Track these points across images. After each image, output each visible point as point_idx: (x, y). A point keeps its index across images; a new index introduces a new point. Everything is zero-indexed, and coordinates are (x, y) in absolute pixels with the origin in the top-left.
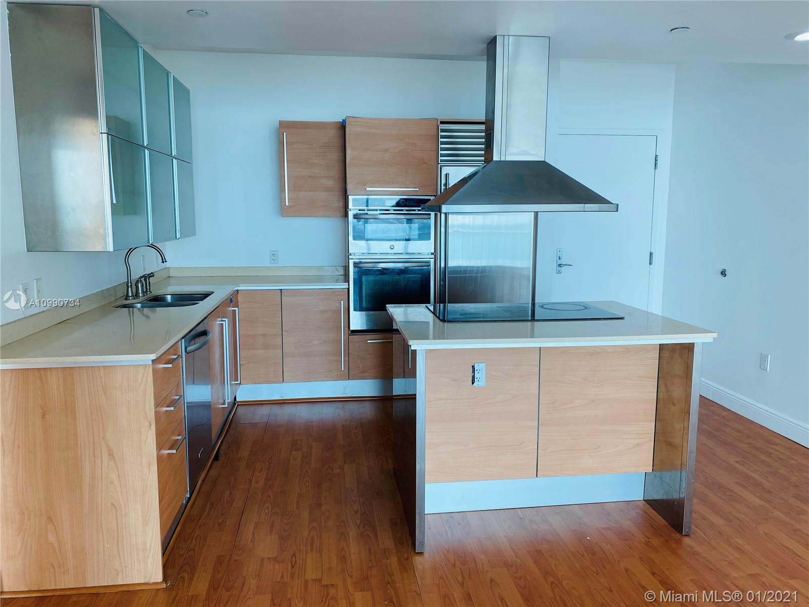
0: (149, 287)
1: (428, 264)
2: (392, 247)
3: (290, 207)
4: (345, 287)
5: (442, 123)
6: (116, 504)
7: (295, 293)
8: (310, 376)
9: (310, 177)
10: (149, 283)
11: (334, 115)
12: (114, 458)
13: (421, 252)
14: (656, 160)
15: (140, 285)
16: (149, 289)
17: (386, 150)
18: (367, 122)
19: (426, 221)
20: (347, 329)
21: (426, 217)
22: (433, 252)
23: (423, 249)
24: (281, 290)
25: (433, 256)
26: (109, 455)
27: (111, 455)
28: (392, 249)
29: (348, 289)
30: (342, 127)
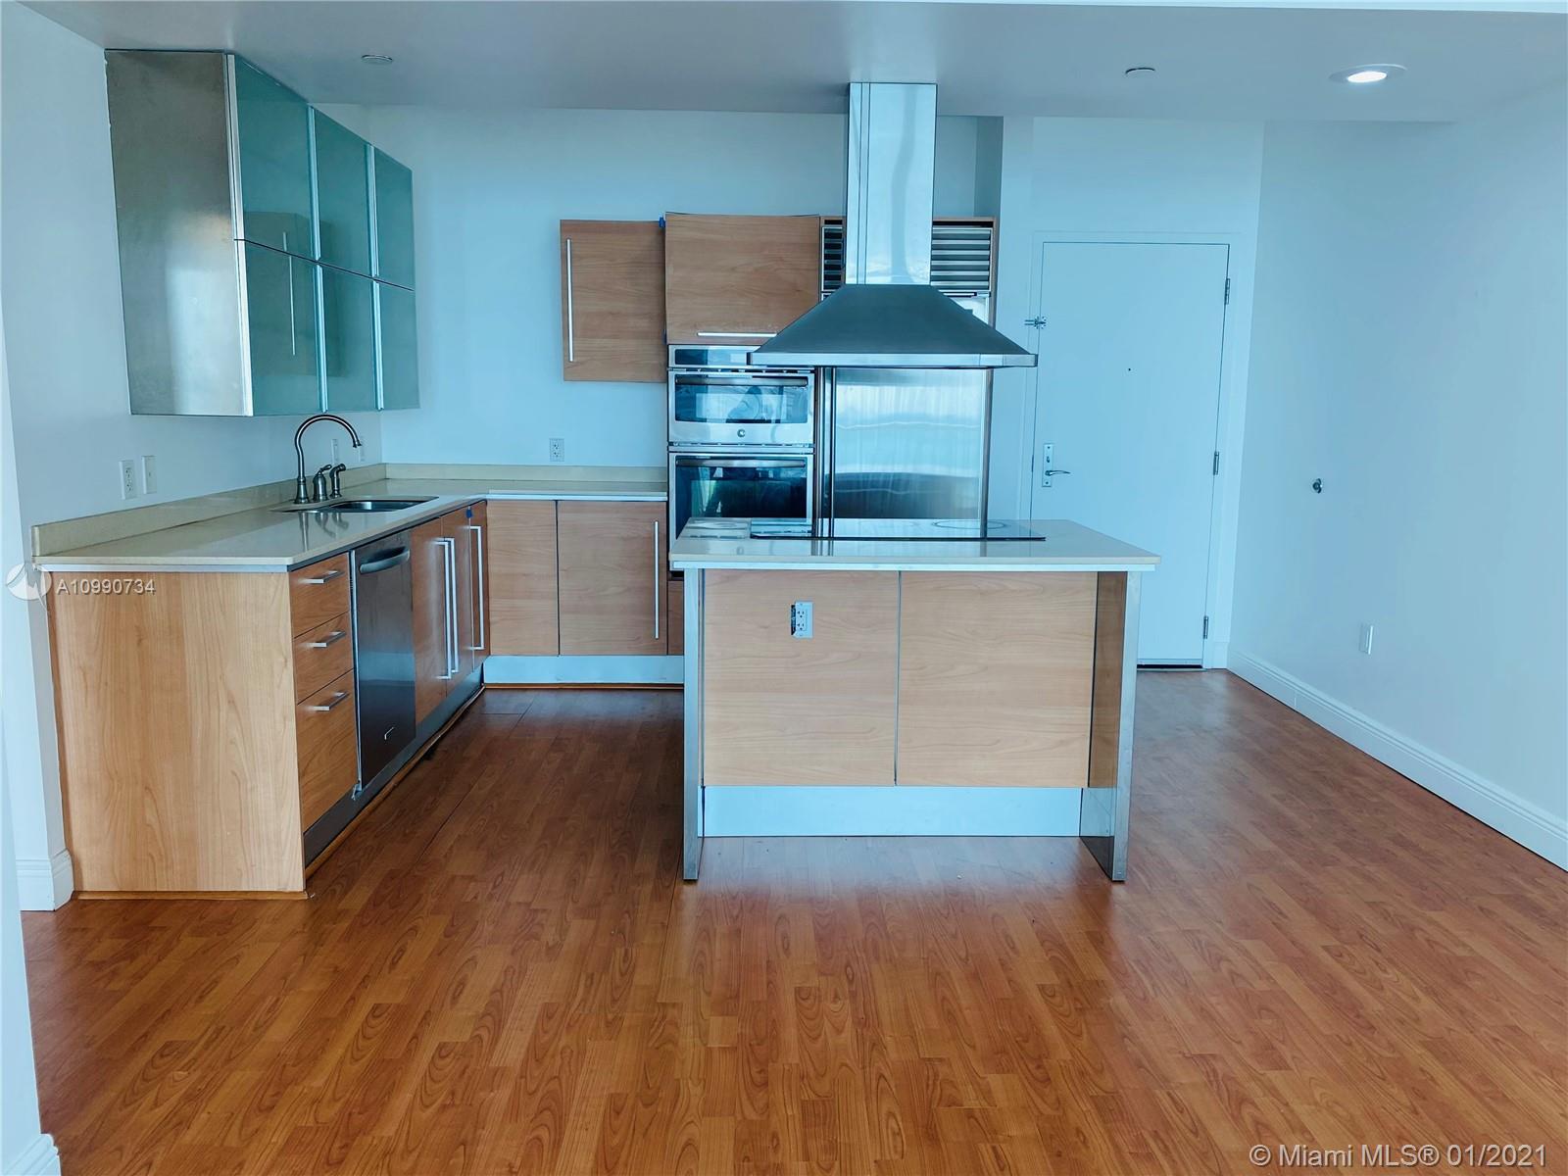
0: (338, 487)
1: (802, 463)
2: (741, 433)
3: (576, 364)
4: (661, 499)
5: (828, 222)
6: (238, 774)
7: (579, 506)
8: (605, 647)
9: (612, 314)
10: (338, 481)
11: (646, 211)
12: (236, 707)
13: (791, 443)
14: (1226, 288)
15: (320, 483)
16: (338, 491)
17: (733, 269)
18: (702, 222)
19: (799, 390)
20: (665, 570)
21: (798, 382)
22: (812, 442)
23: (796, 436)
24: (556, 501)
25: (811, 450)
26: (229, 702)
27: (231, 702)
28: (741, 436)
29: (668, 502)
30: (661, 227)
